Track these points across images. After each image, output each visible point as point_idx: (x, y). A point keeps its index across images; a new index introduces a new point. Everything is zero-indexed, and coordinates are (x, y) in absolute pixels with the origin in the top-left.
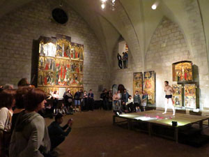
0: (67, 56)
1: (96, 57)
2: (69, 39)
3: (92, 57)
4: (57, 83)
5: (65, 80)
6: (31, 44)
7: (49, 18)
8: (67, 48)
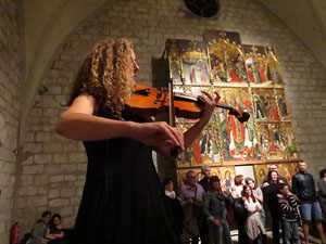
0: (240, 80)
1: (304, 82)
2: (234, 37)
3: (294, 81)
4: (228, 155)
5: (248, 143)
6: (149, 69)
7: (180, 10)
8: (235, 60)
